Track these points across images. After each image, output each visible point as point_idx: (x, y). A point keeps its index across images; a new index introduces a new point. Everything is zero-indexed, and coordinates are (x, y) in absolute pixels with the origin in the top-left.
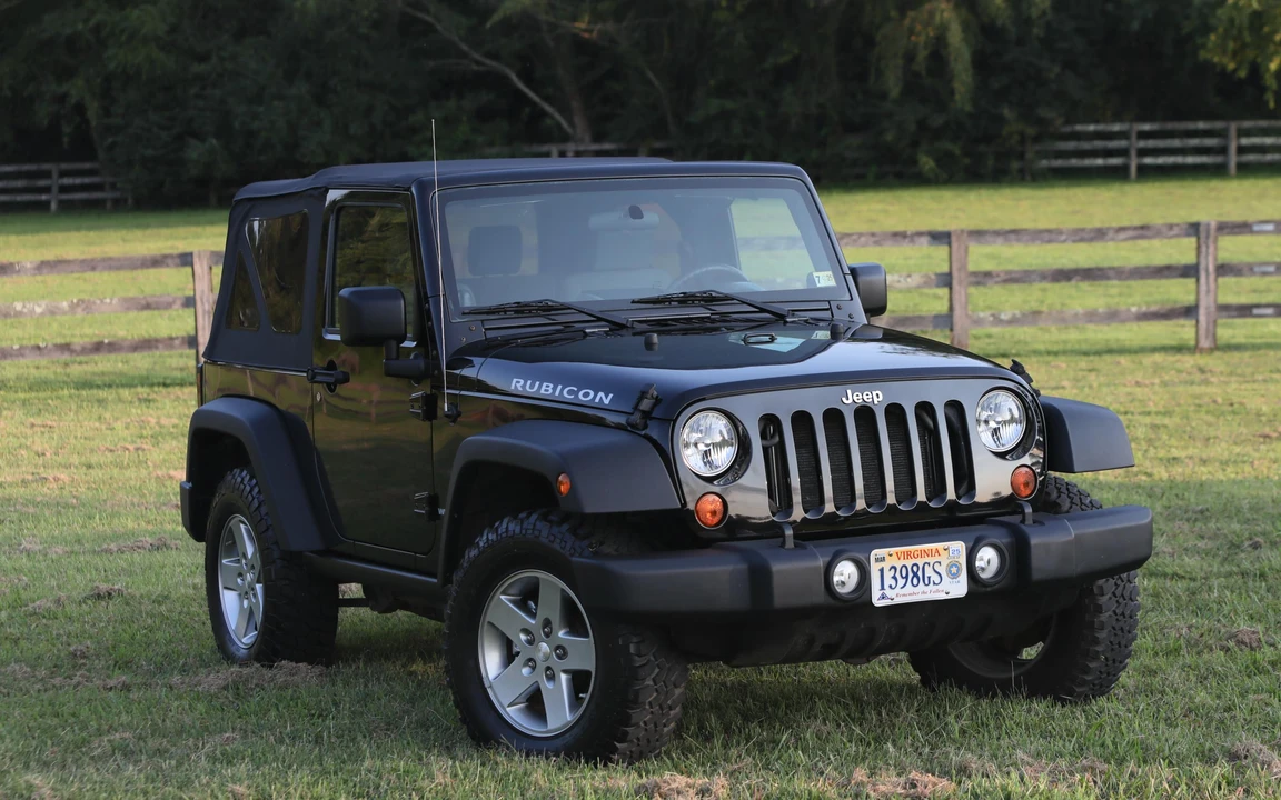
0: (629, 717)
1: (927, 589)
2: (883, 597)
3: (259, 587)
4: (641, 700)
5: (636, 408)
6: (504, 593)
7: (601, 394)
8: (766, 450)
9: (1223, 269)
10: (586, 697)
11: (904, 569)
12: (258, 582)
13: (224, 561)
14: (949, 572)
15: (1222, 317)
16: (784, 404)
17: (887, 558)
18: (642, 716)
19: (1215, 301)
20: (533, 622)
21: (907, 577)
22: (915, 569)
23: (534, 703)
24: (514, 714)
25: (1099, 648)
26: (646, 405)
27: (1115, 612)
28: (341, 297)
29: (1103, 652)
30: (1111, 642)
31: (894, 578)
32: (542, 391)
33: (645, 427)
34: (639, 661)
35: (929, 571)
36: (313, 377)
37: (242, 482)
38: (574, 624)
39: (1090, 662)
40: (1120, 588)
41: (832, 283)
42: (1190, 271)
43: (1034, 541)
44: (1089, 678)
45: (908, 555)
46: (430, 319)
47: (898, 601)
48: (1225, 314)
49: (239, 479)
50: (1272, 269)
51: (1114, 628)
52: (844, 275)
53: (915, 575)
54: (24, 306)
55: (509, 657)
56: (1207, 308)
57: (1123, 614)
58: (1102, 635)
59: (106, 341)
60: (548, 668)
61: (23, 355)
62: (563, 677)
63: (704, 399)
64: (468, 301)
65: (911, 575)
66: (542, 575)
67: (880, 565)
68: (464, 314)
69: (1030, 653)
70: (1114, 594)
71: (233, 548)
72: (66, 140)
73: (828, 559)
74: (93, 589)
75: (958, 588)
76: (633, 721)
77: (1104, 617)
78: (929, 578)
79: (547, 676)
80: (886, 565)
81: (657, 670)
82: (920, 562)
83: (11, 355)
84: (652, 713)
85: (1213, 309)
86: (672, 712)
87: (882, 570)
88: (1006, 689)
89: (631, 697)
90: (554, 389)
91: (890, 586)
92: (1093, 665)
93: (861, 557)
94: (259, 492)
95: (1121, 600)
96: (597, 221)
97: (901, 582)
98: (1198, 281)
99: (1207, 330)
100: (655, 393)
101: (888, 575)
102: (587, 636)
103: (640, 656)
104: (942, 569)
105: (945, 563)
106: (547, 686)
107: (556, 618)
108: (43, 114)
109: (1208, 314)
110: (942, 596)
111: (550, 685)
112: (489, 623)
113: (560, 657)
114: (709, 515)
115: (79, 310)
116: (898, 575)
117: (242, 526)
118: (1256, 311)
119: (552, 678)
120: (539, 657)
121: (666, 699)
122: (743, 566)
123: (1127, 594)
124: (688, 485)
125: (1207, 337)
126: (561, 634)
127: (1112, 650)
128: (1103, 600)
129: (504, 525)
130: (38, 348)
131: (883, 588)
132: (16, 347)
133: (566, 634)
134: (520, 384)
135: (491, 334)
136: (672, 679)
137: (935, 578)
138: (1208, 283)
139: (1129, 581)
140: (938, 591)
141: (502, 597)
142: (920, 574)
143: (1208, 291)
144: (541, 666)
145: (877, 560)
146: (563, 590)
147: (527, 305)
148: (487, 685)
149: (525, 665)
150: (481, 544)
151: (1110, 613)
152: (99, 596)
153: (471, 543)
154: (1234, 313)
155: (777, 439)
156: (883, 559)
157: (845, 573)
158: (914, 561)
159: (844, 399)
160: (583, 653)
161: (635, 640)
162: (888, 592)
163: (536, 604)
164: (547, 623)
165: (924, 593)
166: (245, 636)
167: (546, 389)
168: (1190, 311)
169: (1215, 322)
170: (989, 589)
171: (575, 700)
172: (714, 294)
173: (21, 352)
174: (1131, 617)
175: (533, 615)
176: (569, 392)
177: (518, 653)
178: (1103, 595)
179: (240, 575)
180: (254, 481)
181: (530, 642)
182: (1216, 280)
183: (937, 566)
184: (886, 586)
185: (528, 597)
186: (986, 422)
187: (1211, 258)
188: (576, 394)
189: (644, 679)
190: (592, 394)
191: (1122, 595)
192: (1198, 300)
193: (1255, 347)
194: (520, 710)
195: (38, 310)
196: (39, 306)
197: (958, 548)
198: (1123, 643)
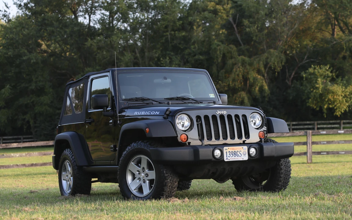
0: (164, 189)
1: (238, 157)
2: (227, 159)
3: (72, 178)
4: (167, 185)
5: (165, 114)
6: (132, 162)
7: (157, 112)
8: (198, 125)
9: (313, 143)
10: (153, 186)
11: (232, 153)
12: (72, 176)
13: (63, 173)
14: (243, 154)
15: (313, 155)
16: (202, 113)
17: (228, 149)
18: (167, 189)
19: (312, 151)
20: (140, 169)
21: (233, 154)
22: (235, 152)
23: (140, 189)
24: (135, 192)
25: (281, 179)
26: (168, 113)
27: (285, 170)
28: (92, 97)
29: (282, 180)
30: (284, 178)
31: (230, 154)
32: (142, 114)
33: (168, 118)
34: (166, 175)
35: (238, 153)
36: (86, 121)
37: (68, 151)
38: (150, 168)
39: (279, 182)
40: (286, 164)
41: (214, 97)
42: (305, 143)
43: (264, 147)
44: (279, 187)
45: (233, 149)
46: (114, 101)
47: (231, 160)
48: (314, 154)
49: (67, 151)
50: (325, 143)
51: (285, 174)
52: (217, 95)
53: (235, 154)
54: (14, 155)
55: (134, 178)
56: (310, 153)
57: (287, 171)
58: (282, 176)
59: (34, 163)
60: (144, 180)
61: (13, 167)
62: (147, 181)
63: (182, 111)
64: (124, 97)
65: (234, 154)
66: (142, 156)
67: (226, 151)
68: (123, 100)
69: (264, 183)
70: (285, 165)
71: (65, 170)
72: (25, 130)
73: (213, 149)
74: (30, 191)
75: (246, 158)
76: (165, 190)
77: (282, 171)
78: (238, 155)
79: (143, 182)
80: (228, 151)
81: (171, 178)
83: (10, 167)
84: (170, 189)
85: (311, 153)
86: (175, 189)
87: (226, 152)
88: (258, 190)
89: (164, 184)
90: (145, 113)
91: (229, 156)
92: (280, 183)
93: (222, 149)
94: (72, 153)
95: (287, 167)
96: (156, 81)
97: (231, 155)
98: (307, 146)
99: (310, 159)
100: (170, 110)
101: (228, 153)
102: (153, 170)
103: (166, 174)
104: (241, 153)
105: (242, 151)
106: (143, 185)
107: (146, 167)
108: (19, 123)
109: (310, 154)
110: (242, 160)
111: (144, 184)
112: (129, 170)
113: (146, 177)
114: (183, 139)
115: (28, 155)
116: (231, 154)
117: (68, 163)
118: (322, 153)
119: (144, 182)
120: (142, 177)
121: (173, 185)
122: (192, 150)
123: (288, 166)
124: (178, 132)
125: (310, 160)
126: (147, 170)
127: (285, 180)
128: (282, 167)
129: (133, 144)
130: (17, 165)
131: (227, 157)
132: (12, 165)
133: (148, 171)
134: (136, 113)
135: (129, 105)
136: (175, 180)
137: (240, 155)
138: (310, 146)
139: (288, 163)
140: (241, 158)
141: (132, 163)
142: (236, 154)
143: (310, 148)
144: (142, 180)
145: (225, 150)
146: (147, 159)
147: (139, 98)
148: (128, 185)
149: (138, 179)
150: (127, 150)
151: (284, 170)
152: (32, 192)
153: (124, 150)
154: (317, 154)
155: (200, 122)
156: (227, 149)
157: (217, 153)
158: (235, 150)
159: (217, 113)
160: (152, 175)
161: (165, 170)
162: (228, 158)
163: (141, 165)
164: (143, 168)
165: (237, 158)
166: (68, 191)
167: (143, 113)
168: (305, 154)
169: (312, 156)
170: (253, 158)
171: (150, 187)
172: (185, 97)
173: (13, 166)
174: (289, 172)
175: (140, 167)
176: (149, 113)
177: (136, 177)
178: (282, 165)
179: (67, 176)
180: (71, 151)
181: (139, 174)
182: (312, 146)
183: (240, 152)
184: (228, 156)
185: (139, 163)
186: (252, 121)
187: (310, 140)
188: (150, 113)
189: (168, 180)
190: (154, 112)
191: (287, 166)
192: (307, 150)
193: (322, 163)
194: (137, 191)
195: (17, 156)
196: (18, 155)
197: (246, 148)
198: (287, 178)
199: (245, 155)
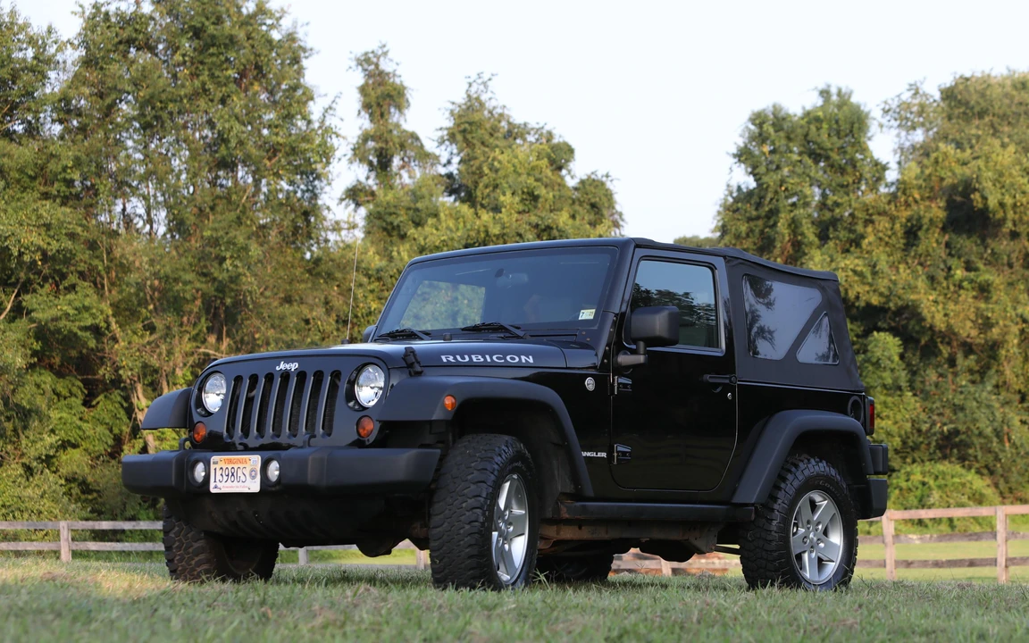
1: (239, 485)
2: (216, 487)
11: (227, 471)
14: (250, 475)
17: (218, 462)
21: (228, 475)
22: (232, 470)
31: (221, 475)
35: (240, 474)
45: (230, 461)
47: (222, 490)
53: (233, 474)
65: (230, 474)
67: (214, 466)
75: (254, 486)
78: (240, 477)
80: (218, 467)
81: (177, 529)
82: (236, 466)
87: (215, 469)
91: (219, 481)
93: (208, 460)
97: (225, 478)
101: (219, 472)
104: (247, 473)
105: (248, 469)
110: (247, 491)
114: (197, 436)
116: (224, 474)
131: (215, 481)
137: (243, 478)
140: (244, 487)
142: (235, 474)
145: (213, 463)
157: (200, 470)
158: (232, 466)
162: (219, 484)
165: (237, 487)
183: (244, 471)
184: (217, 480)
197: (255, 460)
199: (253, 478)
